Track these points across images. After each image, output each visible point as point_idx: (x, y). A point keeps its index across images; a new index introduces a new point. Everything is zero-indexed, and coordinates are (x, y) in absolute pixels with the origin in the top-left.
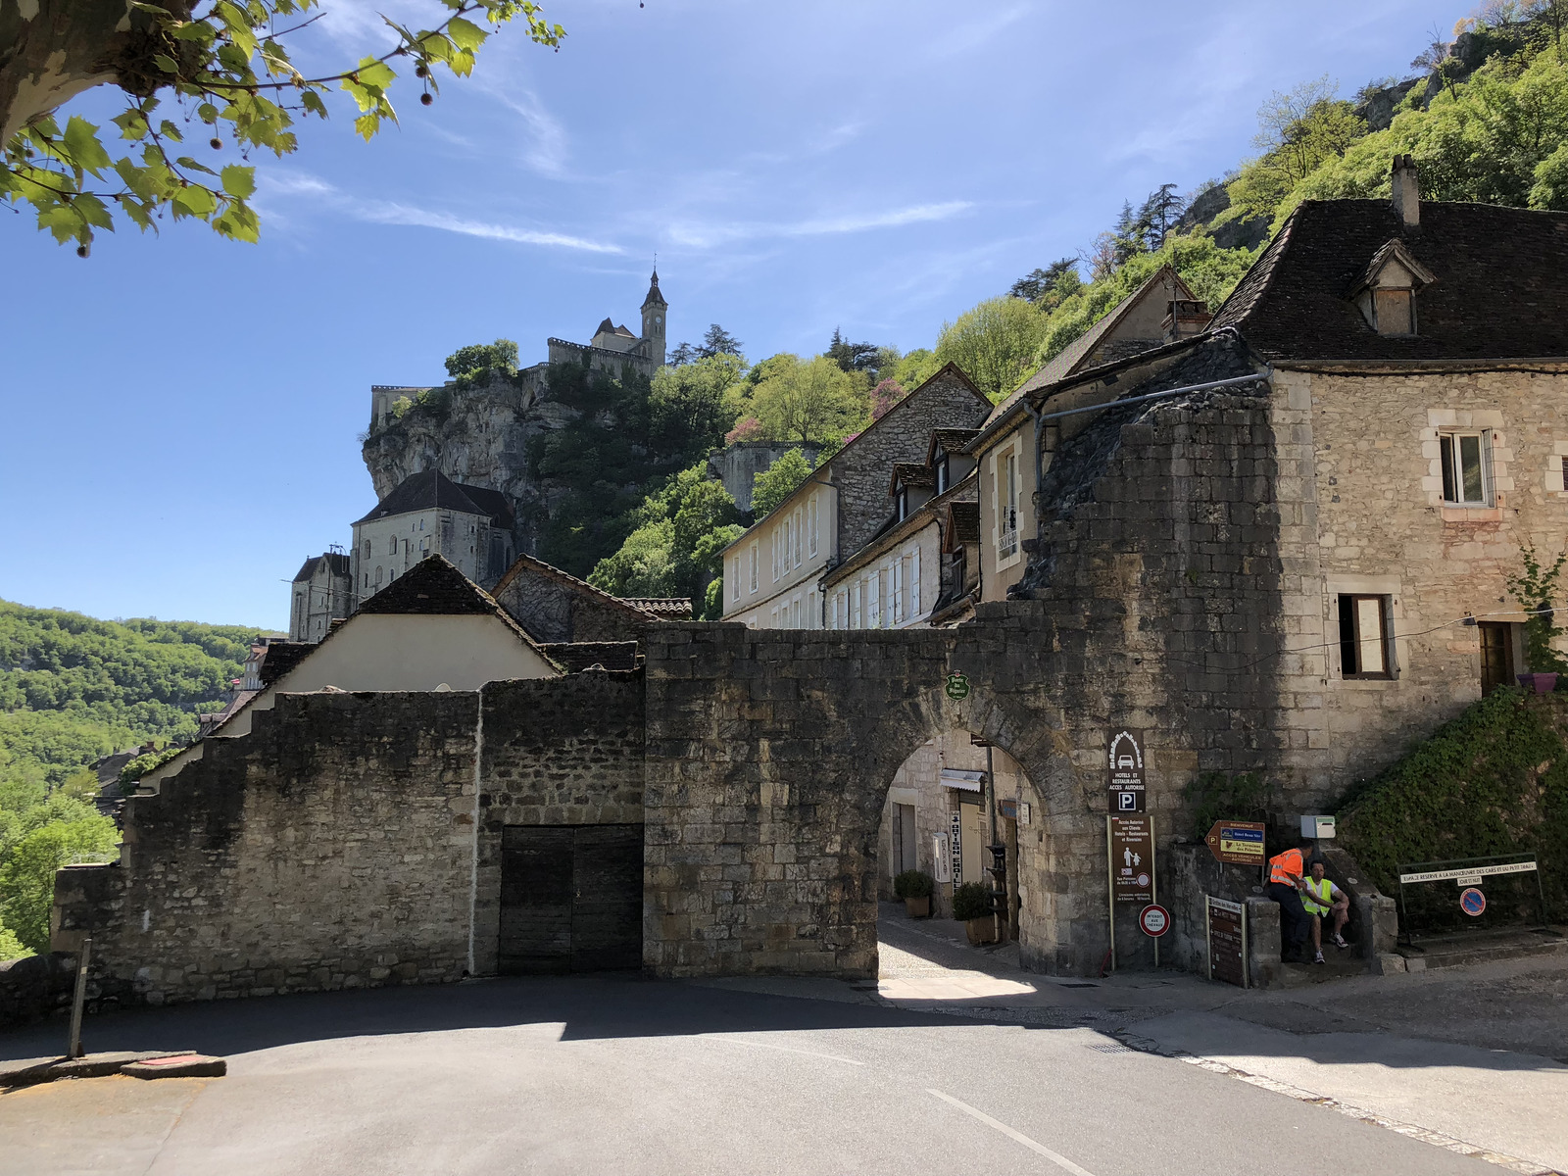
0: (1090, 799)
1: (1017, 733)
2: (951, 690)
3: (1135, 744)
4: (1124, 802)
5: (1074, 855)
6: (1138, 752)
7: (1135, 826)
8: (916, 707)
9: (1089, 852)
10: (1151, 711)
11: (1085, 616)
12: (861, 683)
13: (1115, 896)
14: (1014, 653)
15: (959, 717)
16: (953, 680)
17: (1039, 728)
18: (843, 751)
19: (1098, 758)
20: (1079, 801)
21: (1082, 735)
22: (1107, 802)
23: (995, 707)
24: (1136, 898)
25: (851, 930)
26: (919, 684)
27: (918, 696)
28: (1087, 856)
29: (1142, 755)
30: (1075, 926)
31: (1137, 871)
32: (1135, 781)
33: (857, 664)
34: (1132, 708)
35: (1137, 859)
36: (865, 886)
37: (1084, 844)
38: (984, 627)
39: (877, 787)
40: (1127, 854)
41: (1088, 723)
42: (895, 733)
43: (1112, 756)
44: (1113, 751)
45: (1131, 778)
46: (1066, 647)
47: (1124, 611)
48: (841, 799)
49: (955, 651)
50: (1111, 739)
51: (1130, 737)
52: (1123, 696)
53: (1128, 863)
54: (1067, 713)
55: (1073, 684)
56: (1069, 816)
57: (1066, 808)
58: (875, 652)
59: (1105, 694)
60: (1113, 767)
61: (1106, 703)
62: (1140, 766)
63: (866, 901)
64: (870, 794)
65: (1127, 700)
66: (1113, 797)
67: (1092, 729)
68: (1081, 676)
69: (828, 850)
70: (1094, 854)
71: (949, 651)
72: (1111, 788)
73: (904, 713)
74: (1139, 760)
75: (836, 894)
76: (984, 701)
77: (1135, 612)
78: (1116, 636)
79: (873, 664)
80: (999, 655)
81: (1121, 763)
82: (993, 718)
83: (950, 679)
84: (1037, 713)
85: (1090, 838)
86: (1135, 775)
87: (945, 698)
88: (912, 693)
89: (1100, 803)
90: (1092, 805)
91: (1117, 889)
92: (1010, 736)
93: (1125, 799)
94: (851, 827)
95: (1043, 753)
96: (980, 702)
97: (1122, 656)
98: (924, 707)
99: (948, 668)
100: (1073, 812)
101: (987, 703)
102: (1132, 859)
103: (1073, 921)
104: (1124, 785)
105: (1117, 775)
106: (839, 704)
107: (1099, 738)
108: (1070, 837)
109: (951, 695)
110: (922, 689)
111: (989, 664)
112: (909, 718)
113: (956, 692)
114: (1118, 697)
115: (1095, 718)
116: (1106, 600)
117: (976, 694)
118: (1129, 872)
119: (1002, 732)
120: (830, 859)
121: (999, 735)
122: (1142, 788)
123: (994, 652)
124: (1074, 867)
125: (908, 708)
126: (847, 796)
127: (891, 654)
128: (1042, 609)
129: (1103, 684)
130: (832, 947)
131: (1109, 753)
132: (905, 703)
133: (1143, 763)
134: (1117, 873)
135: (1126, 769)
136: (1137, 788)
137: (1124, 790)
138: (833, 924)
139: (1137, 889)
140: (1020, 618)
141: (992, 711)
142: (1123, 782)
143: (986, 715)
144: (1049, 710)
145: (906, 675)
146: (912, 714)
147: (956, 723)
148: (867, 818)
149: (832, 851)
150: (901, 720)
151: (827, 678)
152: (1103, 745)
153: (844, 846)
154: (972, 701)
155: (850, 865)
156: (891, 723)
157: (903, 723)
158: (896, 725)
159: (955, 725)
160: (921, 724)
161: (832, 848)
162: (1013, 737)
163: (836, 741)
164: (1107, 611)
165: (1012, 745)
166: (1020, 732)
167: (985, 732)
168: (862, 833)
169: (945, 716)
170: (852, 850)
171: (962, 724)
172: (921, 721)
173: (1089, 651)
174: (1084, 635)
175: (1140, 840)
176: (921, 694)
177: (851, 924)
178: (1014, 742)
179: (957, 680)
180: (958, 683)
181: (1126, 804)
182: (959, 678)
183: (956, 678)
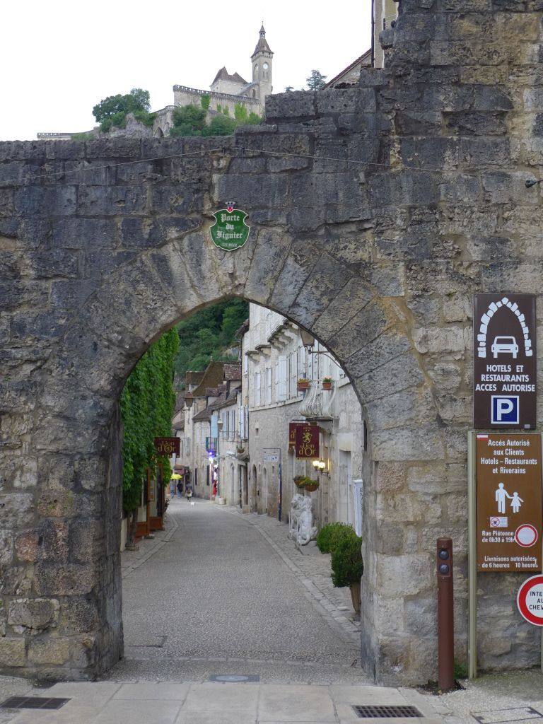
0: (442, 406)
1: (325, 300)
2: (219, 234)
3: (522, 318)
4: (500, 411)
5: (414, 494)
6: (526, 330)
7: (515, 448)
8: (162, 262)
9: (440, 490)
11: (445, 114)
12: (74, 224)
13: (479, 560)
14: (324, 178)
15: (232, 275)
16: (224, 218)
17: (361, 293)
18: (44, 330)
19: (459, 339)
20: (424, 409)
21: (434, 304)
22: (471, 411)
23: (290, 261)
24: (513, 564)
25: (51, 605)
26: (168, 224)
27: (165, 243)
28: (435, 497)
29: (533, 336)
30: (411, 607)
31: (516, 522)
32: (519, 378)
33: (69, 194)
34: (518, 262)
35: (516, 503)
36: (72, 540)
37: (429, 478)
38: (277, 132)
39: (96, 387)
40: (501, 494)
41: (442, 285)
42: (128, 303)
43: (482, 338)
44: (484, 329)
45: (514, 372)
46: (412, 164)
47: (510, 105)
48: (39, 406)
49: (228, 170)
50: (482, 309)
51: (514, 308)
52: (504, 241)
53: (502, 508)
54: (408, 268)
55: (420, 222)
56: (406, 433)
57: (401, 420)
58: (97, 173)
59: (473, 238)
60: (482, 354)
61: (475, 252)
62: (529, 353)
63: (77, 562)
64: (84, 398)
65: (512, 247)
66: (482, 404)
67: (450, 295)
68: (433, 207)
69: (17, 483)
70: (447, 494)
71: (219, 170)
72: (478, 388)
73: (143, 272)
74: (528, 343)
75: (28, 551)
76: (273, 251)
77: (529, 107)
78: (496, 145)
79: (94, 194)
80: (298, 175)
81: (497, 349)
82: (286, 277)
83: (218, 215)
84: (359, 269)
85: (441, 468)
86: (520, 368)
87: (210, 249)
88: (157, 241)
89: (462, 411)
90: (447, 414)
91: (484, 550)
92: (314, 306)
93: (502, 406)
94: (53, 448)
95: (366, 334)
96: (266, 253)
97: (504, 177)
98: (175, 263)
99: (216, 198)
100: (411, 426)
101: (278, 255)
102: (508, 502)
103: (409, 599)
104: (500, 384)
105: (490, 368)
106: (40, 259)
107: (463, 308)
108: (407, 465)
109: (219, 242)
110: (173, 233)
111: (281, 192)
112: (151, 279)
113: (227, 237)
114: (495, 242)
115: (455, 276)
116: (481, 86)
117: (260, 240)
118: (503, 522)
119: (301, 300)
120: (18, 496)
121: (295, 304)
122: (531, 388)
123: (292, 171)
124: (412, 511)
125: (149, 263)
126: (48, 401)
127: (125, 178)
128: (373, 102)
129: (471, 222)
130: (21, 630)
131: (477, 332)
132: (146, 257)
133: (533, 348)
134: (482, 523)
135: (505, 358)
136: (522, 388)
137: (499, 392)
138: (22, 595)
139: (516, 549)
140: (336, 117)
141: (284, 265)
142: (499, 378)
143: (276, 273)
144: (379, 265)
145: (147, 210)
146: (155, 272)
147: (226, 285)
148: (79, 434)
149: (23, 485)
150: (138, 282)
151: (22, 217)
152: (469, 318)
153: (43, 477)
154: (253, 251)
155: (51, 506)
156: (122, 287)
157: (142, 287)
158: (130, 290)
159: (225, 290)
160: (170, 289)
161: (23, 479)
162: (318, 307)
163: (34, 316)
164: (482, 105)
165: (316, 319)
166: (330, 300)
167: (273, 299)
168: (71, 457)
169: (208, 275)
170: (55, 484)
171: (237, 287)
172: (170, 284)
173: (450, 169)
174: (442, 144)
175: (523, 471)
176: (172, 240)
177: (52, 597)
178: (319, 316)
179: (229, 218)
180: (230, 222)
181: (503, 415)
182: (232, 214)
183: (228, 214)
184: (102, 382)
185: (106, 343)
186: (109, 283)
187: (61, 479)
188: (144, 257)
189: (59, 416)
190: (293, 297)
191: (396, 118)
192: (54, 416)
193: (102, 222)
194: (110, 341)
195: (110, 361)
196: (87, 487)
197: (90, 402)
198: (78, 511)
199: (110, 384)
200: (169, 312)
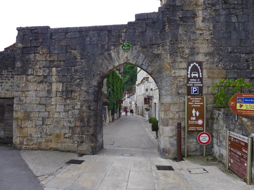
0: (179, 89)
1: (150, 63)
2: (124, 47)
3: (199, 68)
4: (194, 91)
5: (172, 111)
6: (200, 71)
7: (197, 100)
8: (110, 55)
9: (178, 110)
10: (206, 55)
11: (179, 18)
12: (89, 46)
13: (188, 128)
14: (149, 33)
15: (127, 58)
16: (125, 44)
17: (159, 61)
18: (82, 71)
19: (183, 73)
20: (174, 90)
21: (177, 64)
22: (186, 91)
23: (141, 54)
24: (196, 129)
25: (83, 137)
26: (111, 45)
27: (111, 50)
28: (177, 112)
29: (202, 72)
30: (171, 139)
31: (197, 118)
32: (198, 82)
33: (88, 39)
34: (198, 53)
35: (198, 114)
36: (88, 121)
37: (175, 107)
38: (138, 23)
39: (94, 85)
40: (194, 112)
41: (179, 59)
42: (102, 65)
43: (189, 72)
44: (189, 70)
45: (197, 81)
46: (171, 30)
47: (196, 15)
48: (81, 89)
49: (126, 32)
50: (189, 65)
51: (197, 65)
52: (194, 49)
53: (194, 115)
54: (170, 55)
55: (173, 44)
56: (170, 96)
57: (169, 93)
58: (95, 34)
59: (187, 48)
60: (189, 76)
61: (187, 51)
62: (201, 76)
63: (89, 126)
64: (91, 87)
65: (196, 50)
66: (189, 89)
67: (181, 62)
68: (177, 40)
69: (76, 108)
70: (180, 111)
71: (124, 32)
72: (188, 85)
73: (105, 57)
74: (201, 74)
75: (78, 124)
76: (137, 51)
77: (201, 15)
78: (192, 25)
79: (94, 39)
80: (143, 33)
81: (193, 75)
82: (140, 58)
83: (123, 43)
84: (158, 56)
85: (178, 105)
86: (198, 80)
87: (121, 51)
88: (109, 49)
89: (184, 91)
90: (180, 92)
91: (189, 125)
92: (147, 65)
93: (194, 90)
94: (84, 99)
95: (160, 71)
96: (135, 52)
97: (194, 33)
98: (113, 55)
99: (123, 39)
100: (171, 95)
101: (138, 52)
102: (196, 113)
103: (170, 137)
104: (193, 84)
105: (191, 80)
106: (81, 55)
107: (184, 65)
108: (170, 104)
109: (123, 49)
110: (112, 48)
111: (139, 37)
112: (107, 59)
113: (126, 48)
114: (193, 49)
115: (182, 57)
116: (188, 10)
117: (134, 49)
118: (194, 118)
119: (144, 63)
120: (76, 111)
121: (142, 64)
122: (201, 85)
123: (141, 32)
124: (171, 116)
125: (107, 55)
126: (83, 88)
127: (101, 35)
128: (161, 15)
129: (186, 44)
130: (76, 142)
131: (188, 71)
132: (106, 53)
133: (202, 75)
134: (189, 119)
135: (195, 78)
136: (199, 85)
137: (193, 86)
138: (77, 134)
139: (198, 125)
140: (152, 19)
141: (140, 55)
142: (193, 82)
143: (137, 57)
144: (163, 54)
145: (106, 42)
146: (108, 57)
147: (125, 60)
148: (90, 96)
149: (77, 108)
150: (104, 59)
151: (77, 45)
152: (186, 68)
153: (81, 106)
154: (132, 52)
155: (83, 113)
156: (100, 61)
157: (105, 61)
158: (102, 61)
159: (125, 61)
160: (112, 61)
161: (77, 107)
162: (148, 65)
163: (80, 68)
164: (189, 15)
165: (147, 68)
166: (151, 63)
167: (137, 63)
168: (88, 101)
169: (121, 57)
170: (84, 108)
171: (128, 60)
172: (112, 60)
173: (181, 31)
174: (179, 25)
175: (199, 106)
176: (112, 49)
177: (83, 135)
178: (148, 67)
179: (126, 44)
180: (126, 45)
181: (194, 92)
182: (127, 43)
183: (126, 43)
184: (95, 84)
185: (96, 74)
186: (97, 60)
187: (86, 107)
188: (105, 54)
189: (85, 92)
190: (142, 63)
191: (167, 19)
192: (84, 92)
193: (96, 45)
194: (97, 74)
195: (97, 78)
196: (92, 109)
197: (93, 88)
198: (90, 114)
199: (97, 84)
200: (111, 67)
